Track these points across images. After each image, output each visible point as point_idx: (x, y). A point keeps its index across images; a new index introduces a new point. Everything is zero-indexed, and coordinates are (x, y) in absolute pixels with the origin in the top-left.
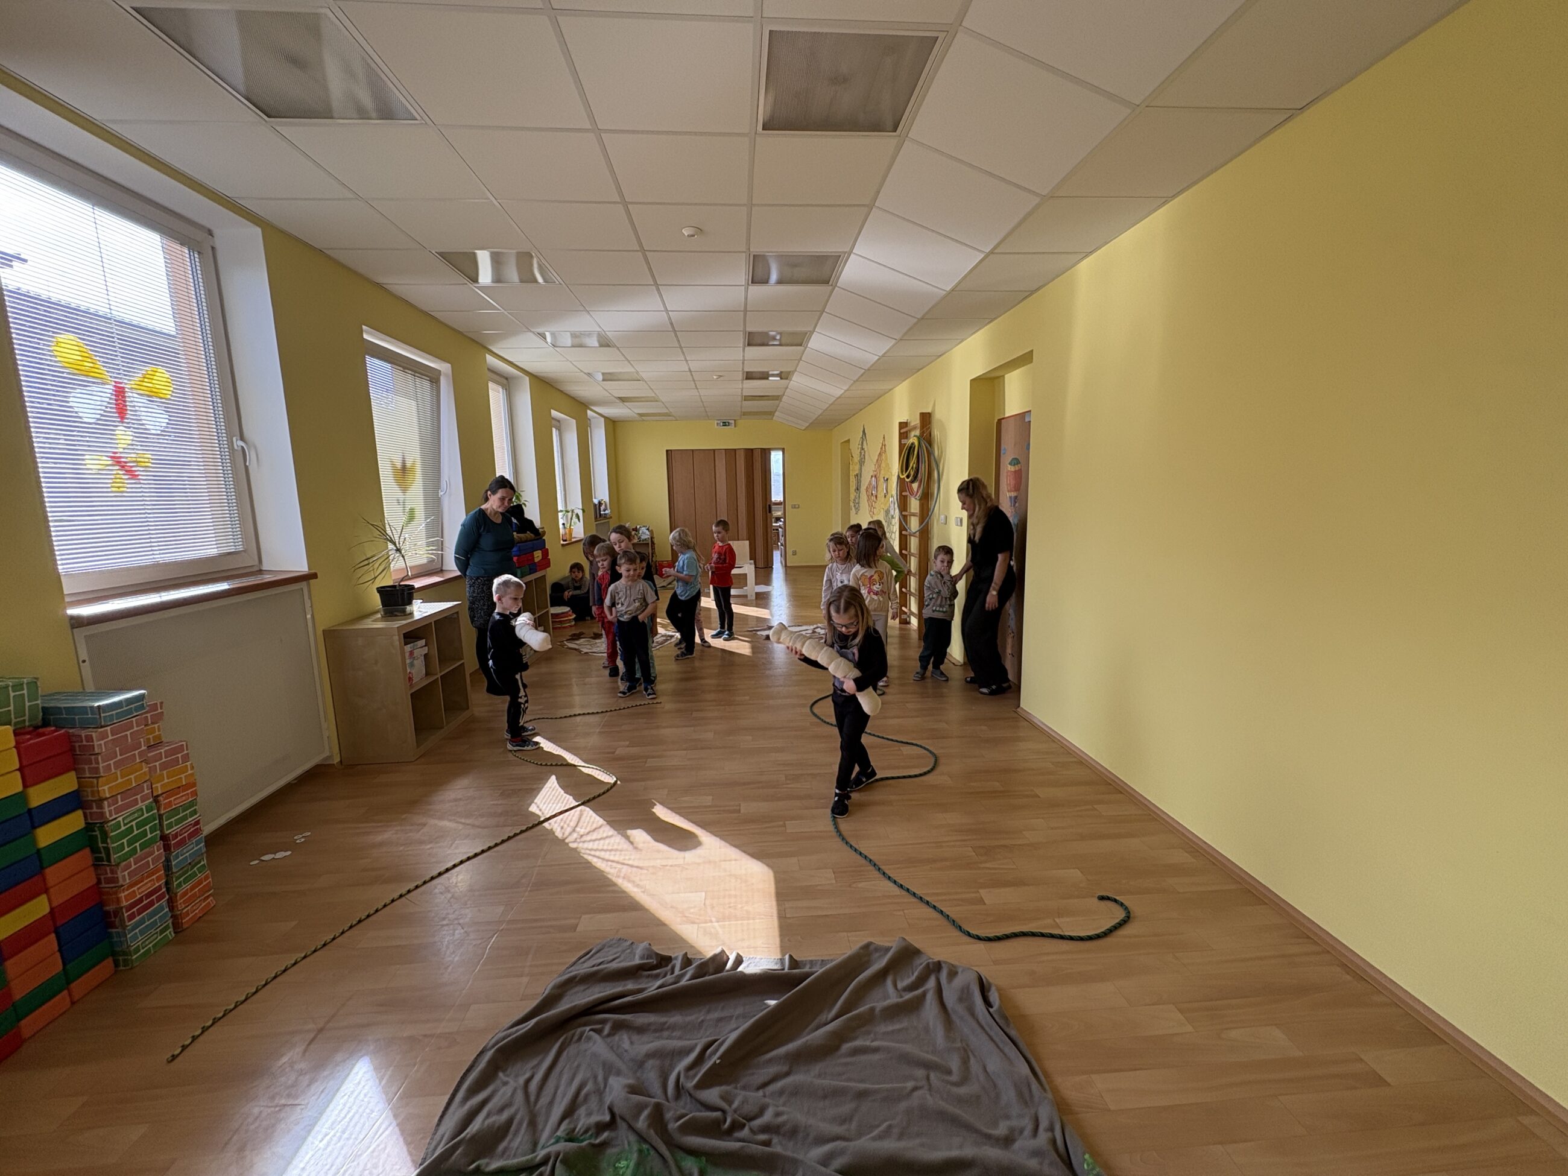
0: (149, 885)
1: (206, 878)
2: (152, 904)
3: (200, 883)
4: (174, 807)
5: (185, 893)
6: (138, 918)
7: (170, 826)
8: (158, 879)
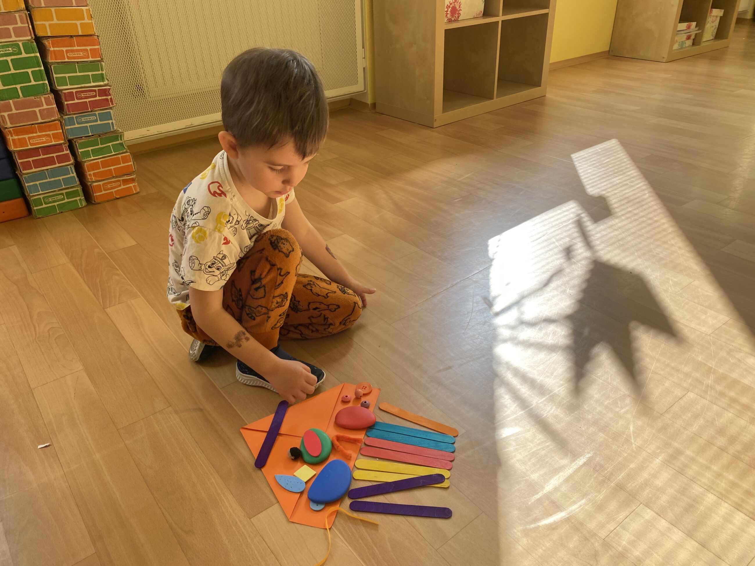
0: (44, 139)
1: (125, 160)
2: (51, 161)
3: (116, 162)
4: (67, 60)
5: (95, 166)
6: (34, 170)
7: (63, 81)
8: (55, 136)
